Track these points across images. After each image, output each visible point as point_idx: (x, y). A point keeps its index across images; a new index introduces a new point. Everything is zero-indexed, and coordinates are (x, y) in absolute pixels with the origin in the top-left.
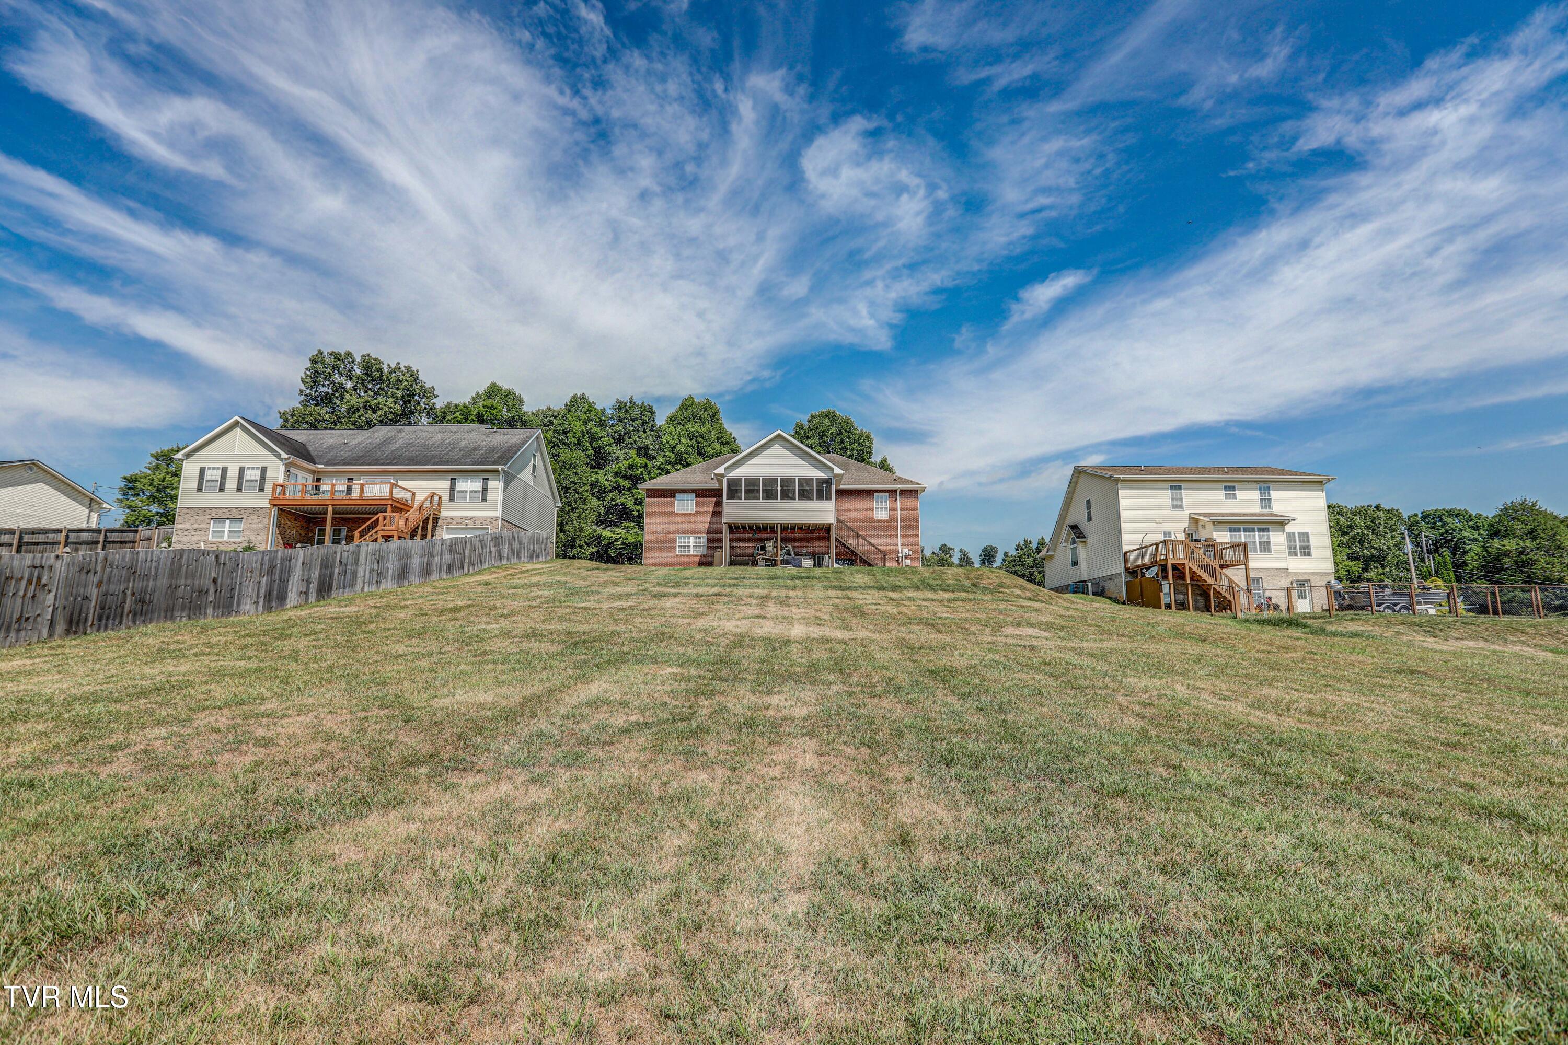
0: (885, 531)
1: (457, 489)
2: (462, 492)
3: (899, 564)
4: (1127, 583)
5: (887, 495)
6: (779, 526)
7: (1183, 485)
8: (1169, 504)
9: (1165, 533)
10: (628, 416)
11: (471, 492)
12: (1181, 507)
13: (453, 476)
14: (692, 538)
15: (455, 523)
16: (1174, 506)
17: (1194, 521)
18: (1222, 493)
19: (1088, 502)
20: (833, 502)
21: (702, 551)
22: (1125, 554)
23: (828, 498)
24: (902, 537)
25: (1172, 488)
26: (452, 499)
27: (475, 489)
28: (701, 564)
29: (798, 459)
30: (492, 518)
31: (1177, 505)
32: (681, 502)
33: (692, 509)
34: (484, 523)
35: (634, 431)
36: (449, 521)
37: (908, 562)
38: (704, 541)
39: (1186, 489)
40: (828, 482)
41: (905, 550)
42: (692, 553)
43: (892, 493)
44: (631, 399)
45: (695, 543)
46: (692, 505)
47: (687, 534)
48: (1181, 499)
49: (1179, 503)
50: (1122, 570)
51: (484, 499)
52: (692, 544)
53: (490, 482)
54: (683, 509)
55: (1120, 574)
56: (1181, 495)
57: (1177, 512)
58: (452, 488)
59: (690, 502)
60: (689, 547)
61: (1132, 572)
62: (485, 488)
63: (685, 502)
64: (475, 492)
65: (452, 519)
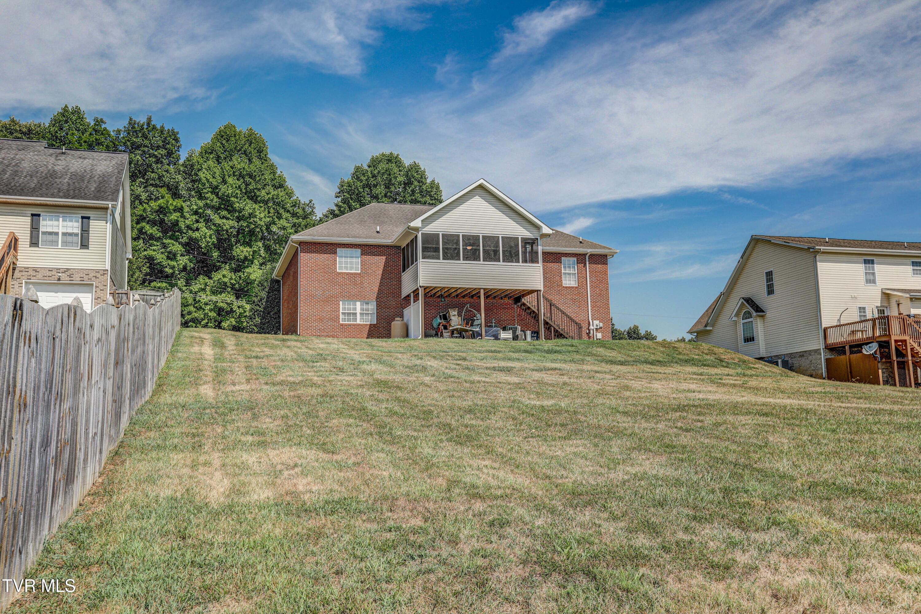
0: (574, 301)
1: (42, 229)
2: (50, 233)
3: (589, 337)
4: (827, 360)
5: (575, 259)
6: (482, 292)
7: (876, 259)
8: (863, 278)
9: (860, 308)
10: (146, 142)
11: (64, 234)
12: (874, 282)
13: (36, 211)
14: (358, 304)
15: (40, 276)
16: (868, 281)
17: (886, 296)
18: (910, 268)
19: (769, 274)
20: (540, 264)
21: (371, 319)
22: (825, 330)
23: (534, 260)
24: (593, 307)
25: (866, 262)
26: (34, 243)
27: (70, 231)
28: (370, 335)
29: (500, 214)
30: (97, 271)
31: (871, 280)
32: (343, 260)
33: (357, 269)
34: (86, 278)
35: (157, 162)
36: (32, 273)
37: (599, 336)
38: (372, 307)
39: (879, 263)
40: (533, 242)
41: (596, 322)
42: (358, 322)
43: (581, 258)
44: (149, 120)
45: (362, 309)
46: (357, 263)
47: (352, 298)
48: (873, 274)
49: (871, 277)
50: (822, 346)
51: (84, 245)
52: (358, 311)
53: (92, 222)
54: (346, 268)
55: (817, 351)
56: (873, 269)
57: (870, 287)
58: (35, 228)
59: (354, 260)
60: (355, 314)
61: (831, 349)
62: (85, 231)
63: (349, 260)
64: (70, 234)
65: (35, 270)
